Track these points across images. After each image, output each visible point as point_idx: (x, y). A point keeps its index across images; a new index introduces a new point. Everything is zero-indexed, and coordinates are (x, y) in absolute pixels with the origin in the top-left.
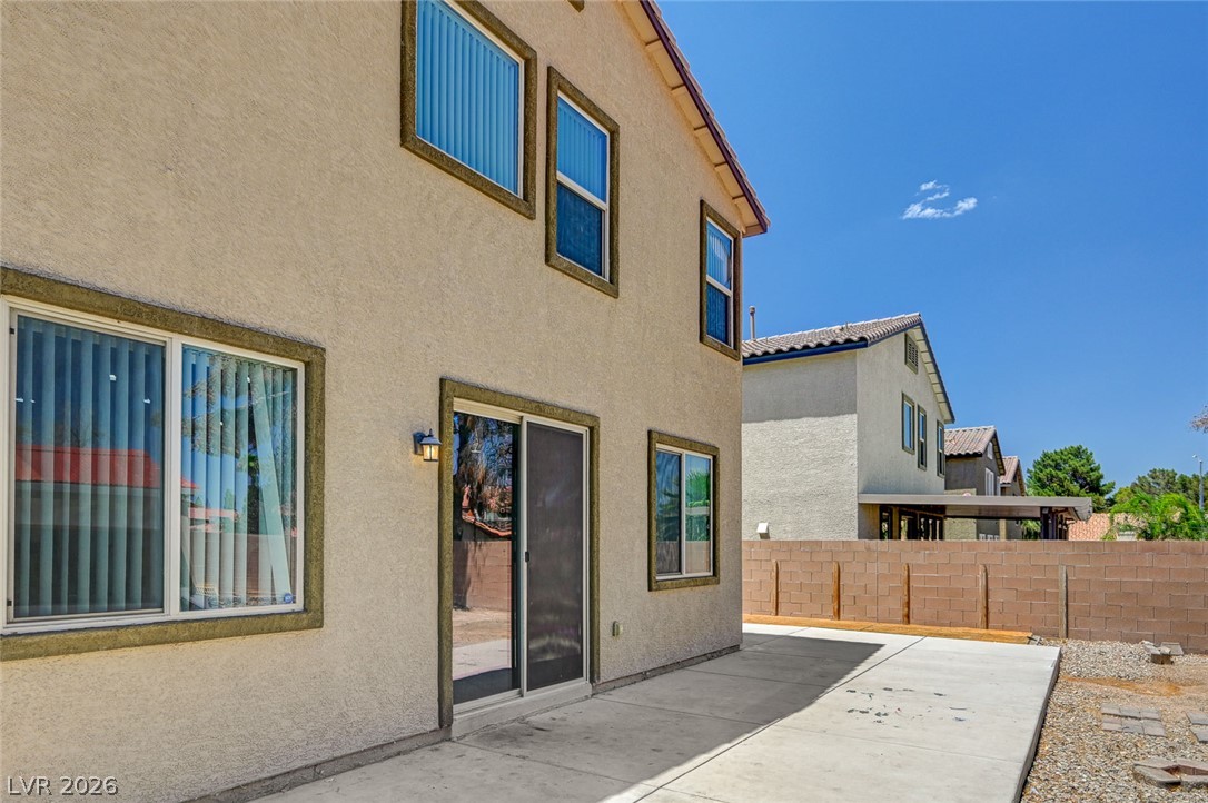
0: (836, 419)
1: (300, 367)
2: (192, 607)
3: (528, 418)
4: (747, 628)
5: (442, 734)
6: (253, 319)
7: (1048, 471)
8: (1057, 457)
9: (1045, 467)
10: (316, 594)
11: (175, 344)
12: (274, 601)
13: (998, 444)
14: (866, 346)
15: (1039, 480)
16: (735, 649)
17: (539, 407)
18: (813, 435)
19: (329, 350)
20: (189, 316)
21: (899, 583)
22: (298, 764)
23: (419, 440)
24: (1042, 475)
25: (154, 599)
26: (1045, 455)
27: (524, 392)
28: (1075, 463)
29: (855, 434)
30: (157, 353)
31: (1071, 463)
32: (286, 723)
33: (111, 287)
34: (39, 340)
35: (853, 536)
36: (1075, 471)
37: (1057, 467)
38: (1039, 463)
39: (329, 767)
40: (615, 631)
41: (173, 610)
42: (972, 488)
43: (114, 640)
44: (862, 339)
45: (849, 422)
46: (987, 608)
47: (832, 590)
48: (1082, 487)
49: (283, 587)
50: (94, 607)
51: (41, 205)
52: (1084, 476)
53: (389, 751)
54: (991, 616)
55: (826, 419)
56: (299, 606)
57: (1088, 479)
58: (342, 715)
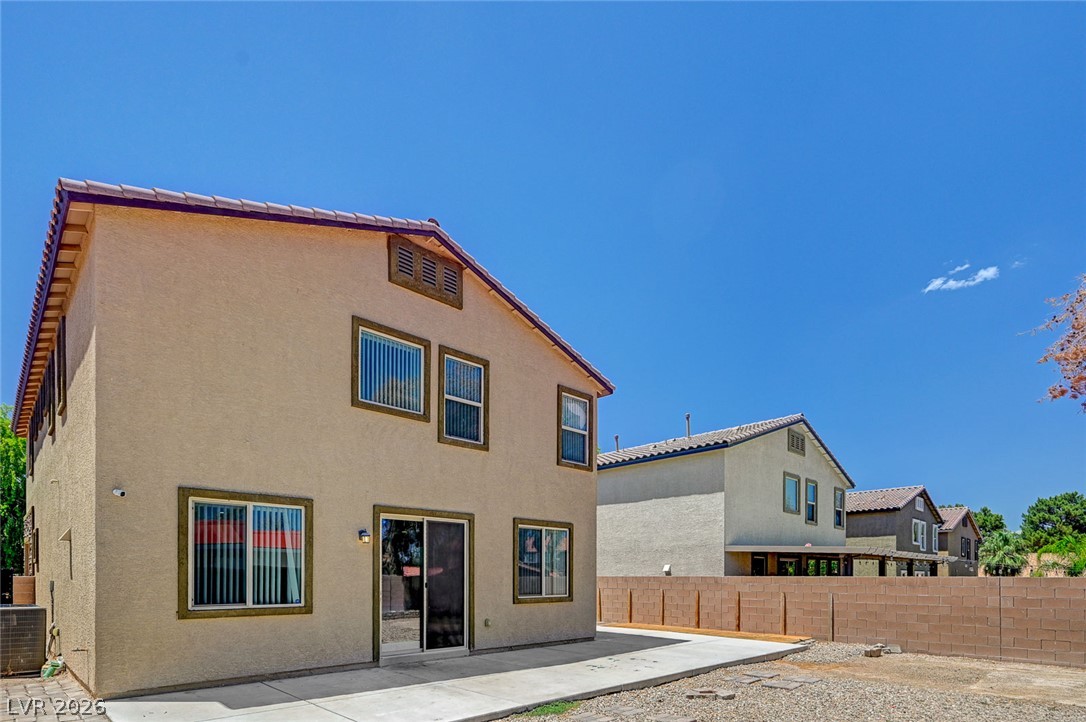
0: (711, 495)
1: (303, 508)
2: (259, 603)
3: (427, 518)
4: (599, 628)
5: (375, 664)
6: (281, 492)
7: (1041, 515)
8: (1051, 503)
9: (1039, 511)
10: (309, 600)
11: (250, 506)
12: (292, 602)
13: (929, 499)
14: (727, 446)
15: (1032, 522)
16: (591, 639)
17: (432, 513)
18: (697, 506)
19: (315, 500)
20: (254, 495)
21: (734, 605)
22: (302, 668)
23: (362, 533)
24: (1035, 519)
25: (243, 600)
26: (1039, 501)
27: (424, 507)
28: (1069, 507)
29: (723, 505)
30: (243, 510)
31: (1065, 507)
32: (297, 651)
33: (226, 488)
34: (202, 509)
35: (721, 574)
36: (1068, 514)
37: (1050, 511)
38: (1034, 508)
39: (317, 671)
40: (486, 624)
41: (250, 604)
42: (892, 535)
43: (227, 614)
44: (725, 442)
45: (720, 496)
46: (785, 621)
47: (695, 609)
48: (1074, 528)
49: (296, 597)
50: (222, 602)
51: (202, 464)
52: (1077, 518)
53: (346, 668)
54: (788, 627)
55: (706, 496)
56: (302, 604)
57: (1082, 521)
58: (322, 650)
